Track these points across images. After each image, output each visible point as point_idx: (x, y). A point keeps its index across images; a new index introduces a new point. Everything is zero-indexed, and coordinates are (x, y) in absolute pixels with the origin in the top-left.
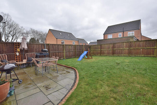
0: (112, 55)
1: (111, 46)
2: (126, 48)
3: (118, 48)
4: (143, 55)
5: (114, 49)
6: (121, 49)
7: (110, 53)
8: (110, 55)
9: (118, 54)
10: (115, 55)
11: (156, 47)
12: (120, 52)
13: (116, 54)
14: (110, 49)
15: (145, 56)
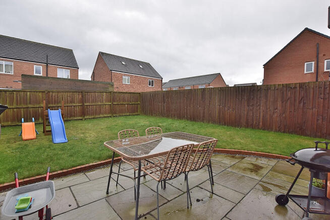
0: (80, 118)
1: (78, 97)
2: (106, 102)
3: (93, 101)
4: (128, 114)
5: (85, 104)
6: (100, 104)
7: (74, 113)
8: (76, 118)
9: (92, 114)
10: (88, 117)
11: (139, 103)
12: (96, 110)
13: (89, 115)
14: (74, 103)
15: (131, 114)
